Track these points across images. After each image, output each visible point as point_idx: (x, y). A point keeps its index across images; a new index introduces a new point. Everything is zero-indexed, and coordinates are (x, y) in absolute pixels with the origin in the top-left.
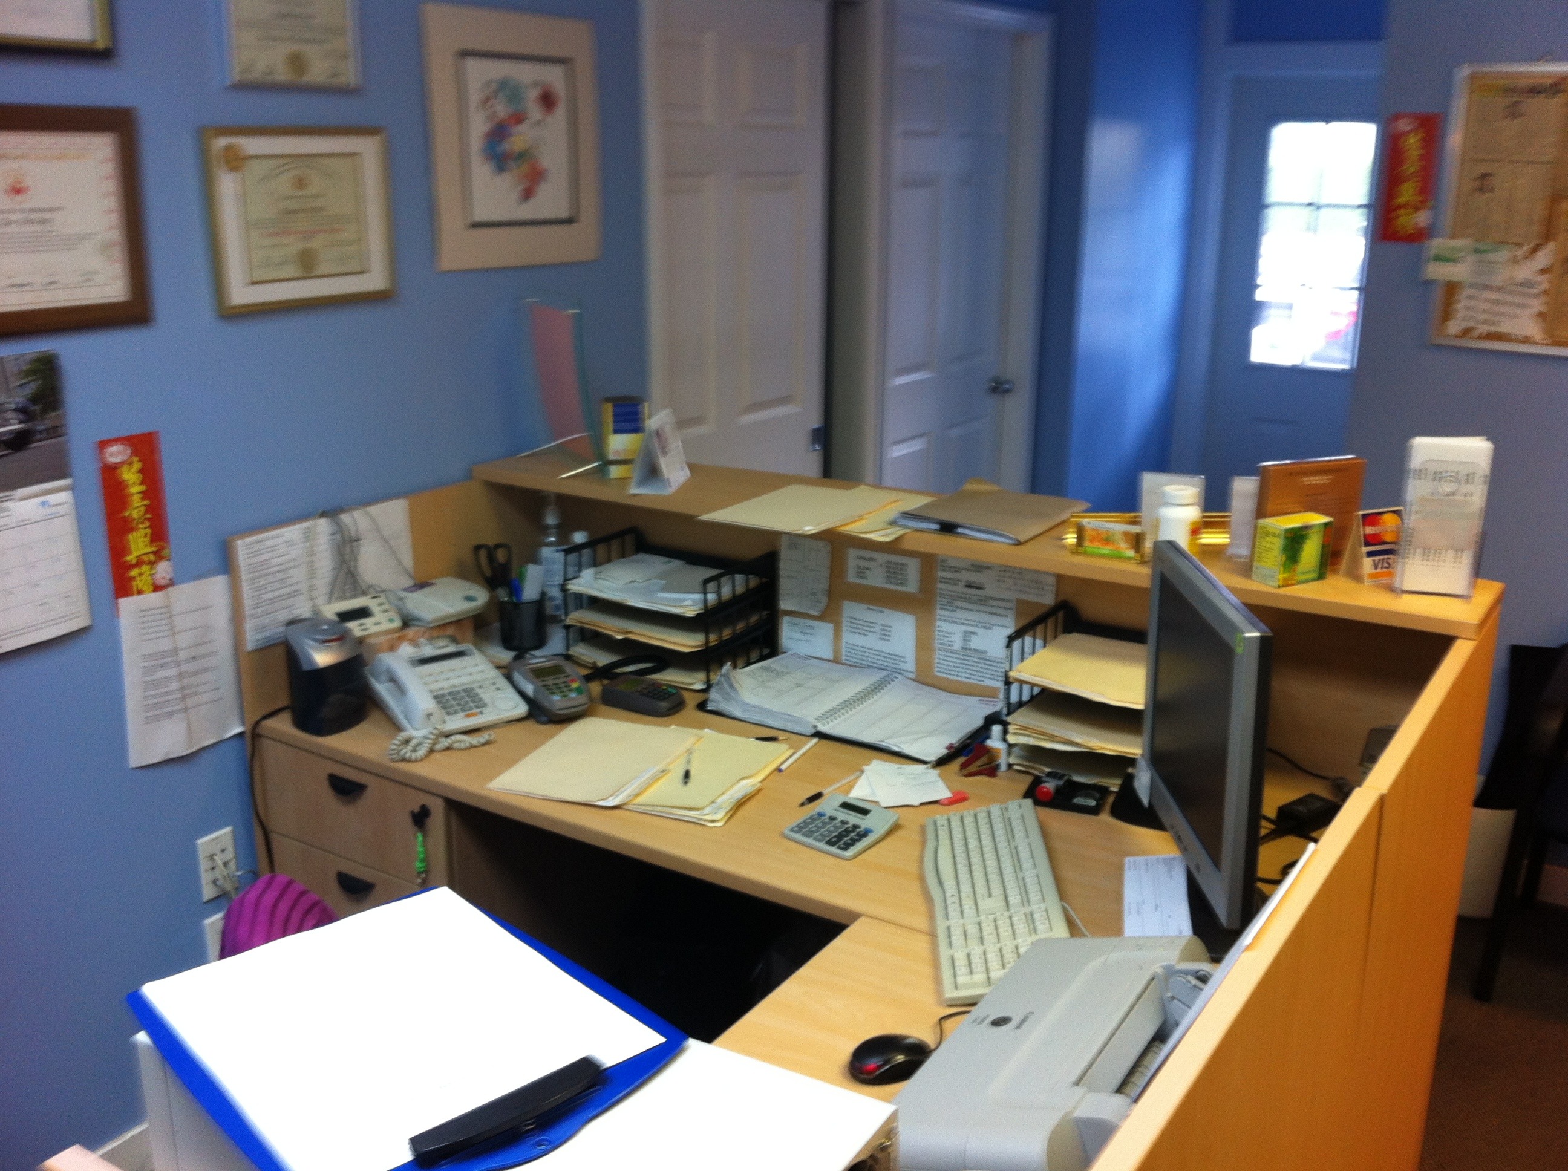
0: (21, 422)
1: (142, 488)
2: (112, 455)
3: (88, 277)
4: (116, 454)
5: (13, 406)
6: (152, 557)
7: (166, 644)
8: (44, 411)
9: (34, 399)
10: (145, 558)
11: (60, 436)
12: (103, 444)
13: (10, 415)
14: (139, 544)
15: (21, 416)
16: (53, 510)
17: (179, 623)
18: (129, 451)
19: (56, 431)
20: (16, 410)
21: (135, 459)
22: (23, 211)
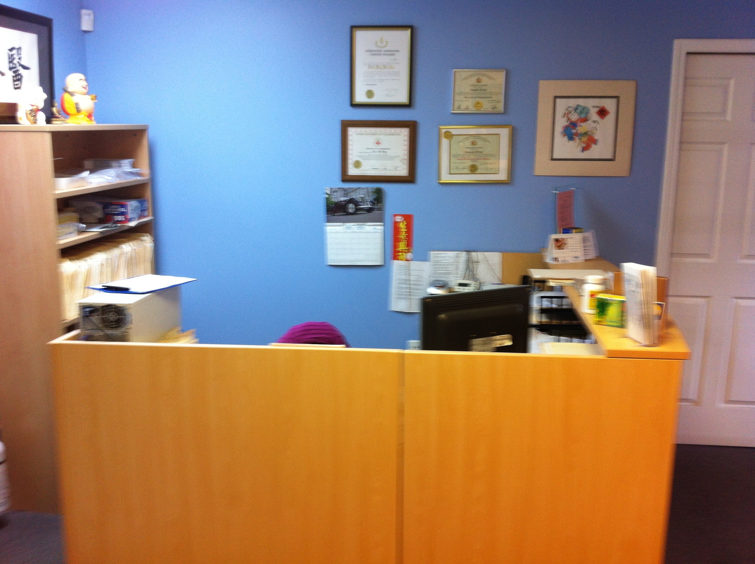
0: (371, 205)
1: (406, 230)
2: (397, 219)
3: (396, 168)
4: (399, 219)
5: (369, 201)
6: (407, 251)
7: (407, 277)
8: (377, 203)
9: (375, 200)
10: (404, 251)
11: (381, 211)
12: (395, 215)
13: (368, 203)
14: (402, 246)
15: (371, 204)
16: (376, 230)
17: (412, 273)
18: (403, 219)
19: (380, 209)
20: (370, 202)
21: (405, 221)
22: (378, 149)
